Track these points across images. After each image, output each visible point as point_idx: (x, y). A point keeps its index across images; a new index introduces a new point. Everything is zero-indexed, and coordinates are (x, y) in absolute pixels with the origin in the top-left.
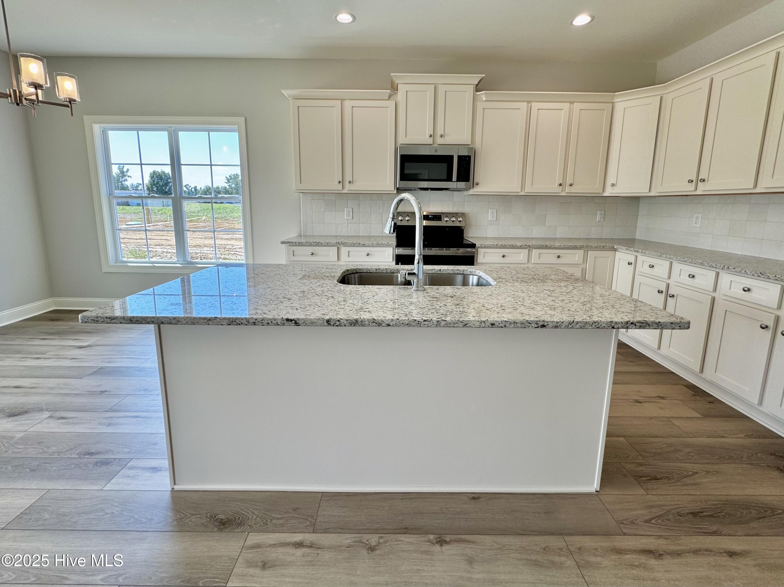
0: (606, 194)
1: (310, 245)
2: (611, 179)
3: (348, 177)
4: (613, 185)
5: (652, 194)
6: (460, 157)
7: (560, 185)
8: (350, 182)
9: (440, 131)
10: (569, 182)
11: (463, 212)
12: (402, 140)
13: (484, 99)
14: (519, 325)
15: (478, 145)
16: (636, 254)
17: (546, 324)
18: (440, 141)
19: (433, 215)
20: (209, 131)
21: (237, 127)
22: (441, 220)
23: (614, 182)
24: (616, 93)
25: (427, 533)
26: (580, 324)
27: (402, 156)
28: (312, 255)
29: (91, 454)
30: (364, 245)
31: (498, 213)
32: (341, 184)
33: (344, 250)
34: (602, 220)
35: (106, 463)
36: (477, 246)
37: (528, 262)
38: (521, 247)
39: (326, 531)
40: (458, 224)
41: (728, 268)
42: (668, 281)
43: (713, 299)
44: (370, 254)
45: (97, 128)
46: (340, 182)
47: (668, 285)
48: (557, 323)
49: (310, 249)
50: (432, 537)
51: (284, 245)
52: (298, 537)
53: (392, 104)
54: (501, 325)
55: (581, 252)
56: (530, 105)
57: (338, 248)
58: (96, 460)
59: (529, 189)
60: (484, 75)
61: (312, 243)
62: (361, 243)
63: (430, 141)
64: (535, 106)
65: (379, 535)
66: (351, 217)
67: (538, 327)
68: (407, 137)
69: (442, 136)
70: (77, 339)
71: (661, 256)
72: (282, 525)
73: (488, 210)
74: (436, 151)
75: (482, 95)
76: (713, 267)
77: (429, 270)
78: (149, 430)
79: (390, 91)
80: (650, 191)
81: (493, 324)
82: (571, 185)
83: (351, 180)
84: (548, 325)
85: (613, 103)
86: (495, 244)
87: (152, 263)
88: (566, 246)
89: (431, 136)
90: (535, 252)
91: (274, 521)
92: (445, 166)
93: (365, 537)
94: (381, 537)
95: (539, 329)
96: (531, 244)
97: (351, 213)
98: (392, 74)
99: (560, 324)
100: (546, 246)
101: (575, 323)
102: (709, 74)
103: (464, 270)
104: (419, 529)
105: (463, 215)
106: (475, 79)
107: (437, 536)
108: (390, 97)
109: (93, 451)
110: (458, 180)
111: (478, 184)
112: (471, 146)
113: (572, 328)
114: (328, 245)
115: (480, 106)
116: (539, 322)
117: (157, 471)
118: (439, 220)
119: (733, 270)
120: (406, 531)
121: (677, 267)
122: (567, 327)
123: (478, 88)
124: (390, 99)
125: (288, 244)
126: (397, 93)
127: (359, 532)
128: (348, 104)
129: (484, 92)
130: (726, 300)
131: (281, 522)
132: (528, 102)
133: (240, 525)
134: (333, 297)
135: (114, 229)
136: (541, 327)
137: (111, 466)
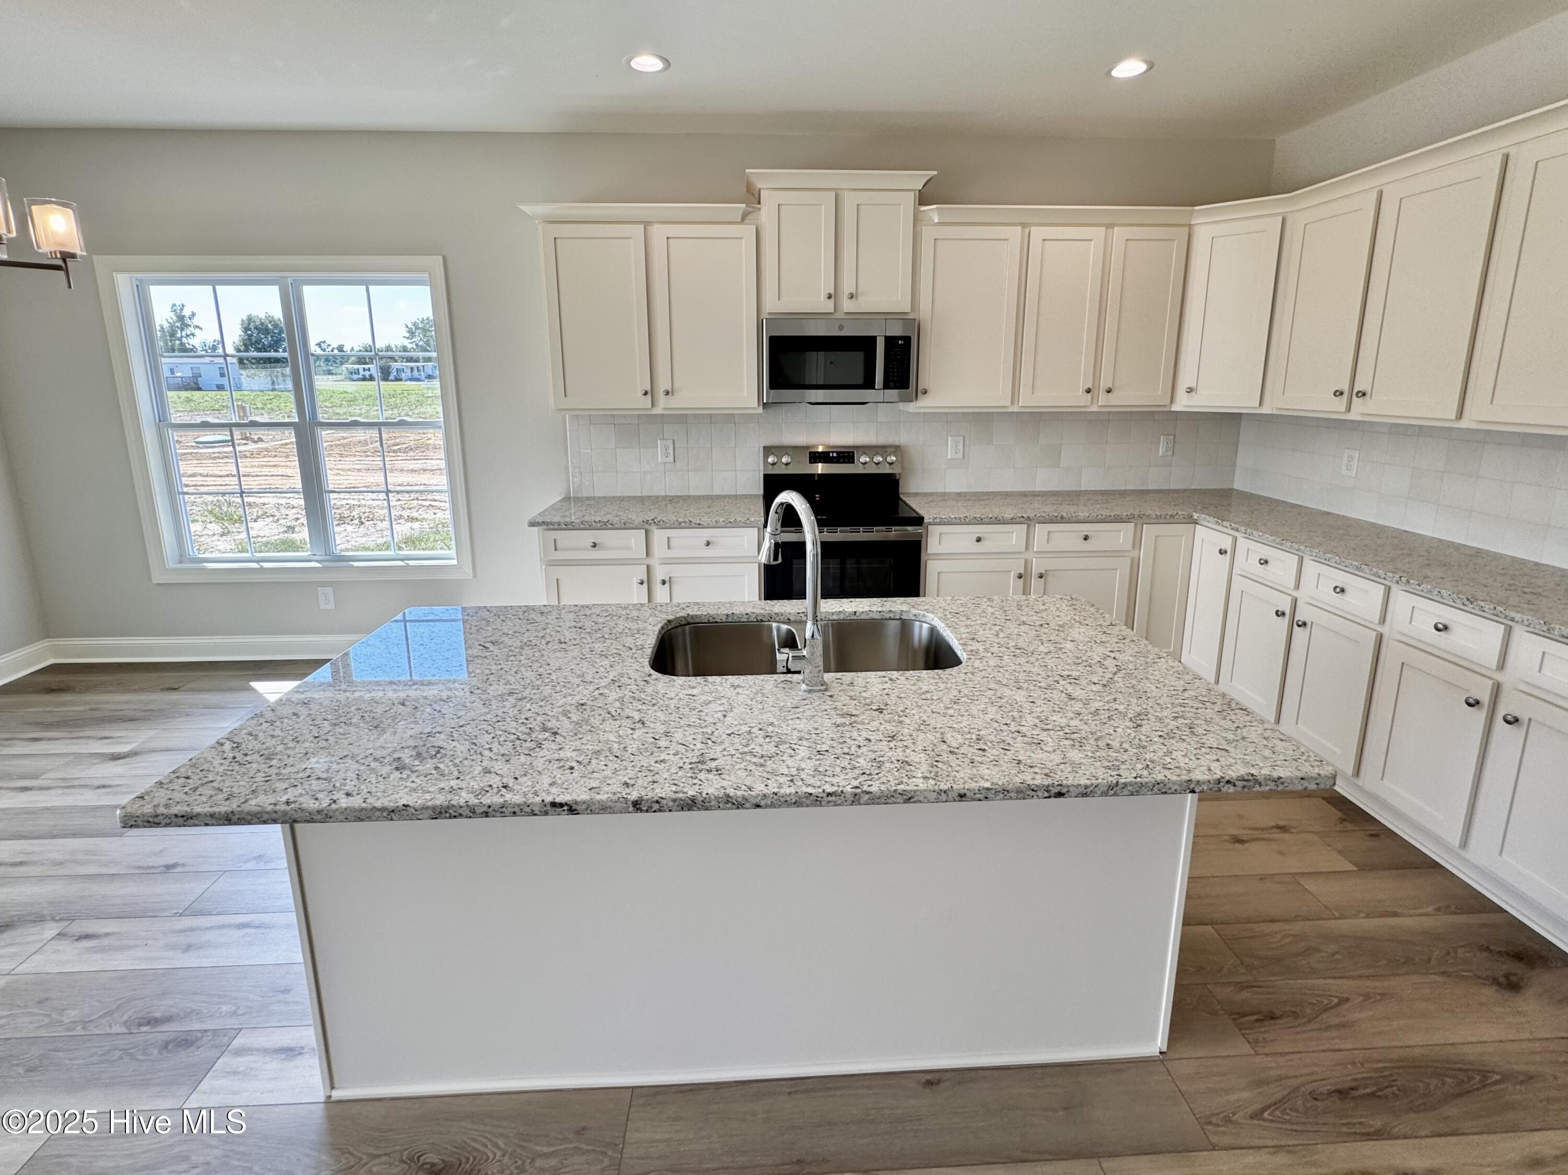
0: (1176, 408)
1: (590, 528)
2: (1186, 379)
3: (663, 383)
4: (1190, 390)
5: (1266, 410)
6: (890, 341)
7: (1088, 391)
8: (667, 393)
9: (847, 287)
10: (1104, 385)
11: (897, 443)
12: (772, 305)
13: (936, 221)
15: (924, 313)
16: (1235, 533)
17: (1064, 791)
18: (848, 306)
19: (837, 453)
20: (367, 283)
21: (427, 275)
22: (853, 462)
23: (1193, 385)
24: (1197, 208)
26: (1130, 788)
27: (773, 340)
29: (153, 1022)
30: (699, 526)
31: (967, 443)
32: (649, 395)
33: (659, 536)
34: (1170, 453)
35: (186, 1042)
36: (926, 521)
37: (1027, 548)
38: (1012, 521)
40: (887, 470)
41: (1408, 582)
42: (1295, 594)
43: (1380, 639)
45: (124, 283)
46: (646, 393)
47: (1295, 602)
48: (1086, 787)
49: (588, 537)
51: (536, 529)
53: (748, 231)
54: (978, 796)
55: (1131, 526)
56: (1027, 230)
57: (647, 532)
58: (164, 1037)
59: (1027, 400)
60: (935, 173)
61: (594, 524)
62: (694, 521)
63: (829, 306)
64: (1038, 233)
66: (671, 459)
67: (1050, 797)
68: (782, 299)
69: (851, 296)
70: (106, 738)
71: (1281, 544)
73: (947, 441)
74: (841, 328)
75: (932, 212)
76: (1379, 577)
77: (833, 614)
78: (270, 959)
79: (744, 205)
80: (1261, 404)
81: (962, 796)
82: (1109, 391)
83: (669, 389)
84: (1068, 791)
85: (1190, 226)
86: (962, 516)
87: (257, 562)
88: (1100, 517)
89: (830, 297)
90: (1040, 531)
92: (859, 357)
95: (1053, 799)
96: (1032, 515)
97: (671, 451)
98: (747, 171)
99: (1091, 788)
100: (1062, 517)
101: (1120, 786)
102: (1376, 182)
103: (902, 611)
105: (896, 449)
106: (917, 179)
108: (744, 216)
109: (158, 1015)
110: (886, 386)
111: (925, 393)
112: (911, 316)
113: (1115, 794)
114: (625, 526)
115: (927, 233)
116: (1051, 788)
117: (294, 1056)
118: (849, 462)
119: (1417, 587)
121: (1312, 568)
122: (1105, 794)
123: (923, 199)
124: (746, 221)
125: (545, 527)
126: (760, 209)
128: (659, 232)
129: (935, 206)
130: (1403, 642)
132: (1024, 225)
134: (643, 723)
135: (173, 493)
136: (1055, 797)
137: (199, 1048)
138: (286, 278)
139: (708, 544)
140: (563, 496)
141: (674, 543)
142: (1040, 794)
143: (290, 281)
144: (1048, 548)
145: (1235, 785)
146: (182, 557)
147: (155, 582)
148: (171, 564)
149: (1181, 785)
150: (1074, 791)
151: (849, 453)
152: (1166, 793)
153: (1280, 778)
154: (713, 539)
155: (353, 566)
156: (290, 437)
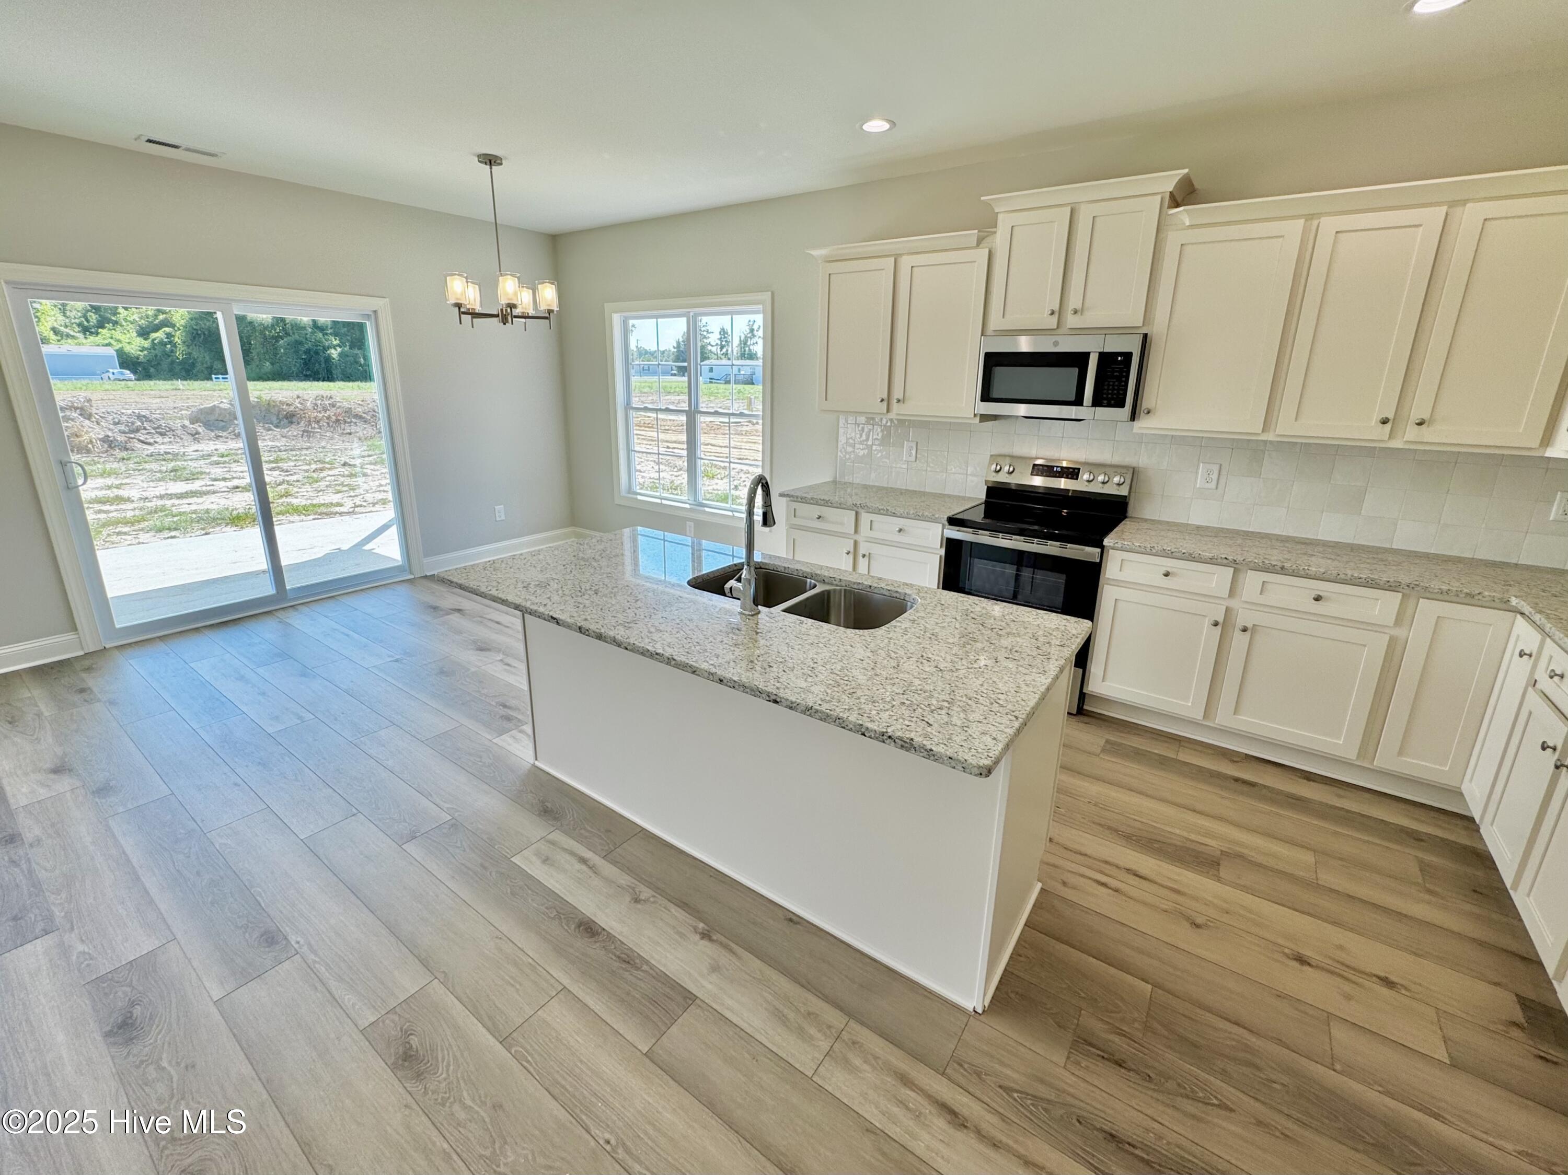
11: (1134, 465)
14: (748, 690)
22: (1077, 479)
25: (701, 920)
28: (818, 518)
39: (614, 863)
44: (904, 530)
48: (792, 703)
50: (701, 925)
52: (588, 855)
54: (729, 684)
65: (655, 894)
72: (586, 837)
81: (721, 681)
91: (583, 831)
93: (642, 888)
94: (654, 896)
95: (771, 703)
99: (795, 705)
104: (698, 912)
107: (706, 927)
113: (810, 715)
118: (1072, 478)
120: (684, 905)
122: (803, 712)
127: (641, 880)
131: (587, 834)
133: (556, 819)
138: (689, 312)
139: (900, 530)
140: (831, 479)
141: (875, 525)
142: (763, 695)
143: (691, 314)
144: (1262, 600)
145: (895, 741)
146: (630, 490)
147: (616, 503)
148: (623, 493)
149: (855, 726)
150: (785, 703)
151: (1074, 469)
152: (844, 728)
153: (931, 750)
154: (905, 528)
155: (705, 511)
156: (683, 418)
